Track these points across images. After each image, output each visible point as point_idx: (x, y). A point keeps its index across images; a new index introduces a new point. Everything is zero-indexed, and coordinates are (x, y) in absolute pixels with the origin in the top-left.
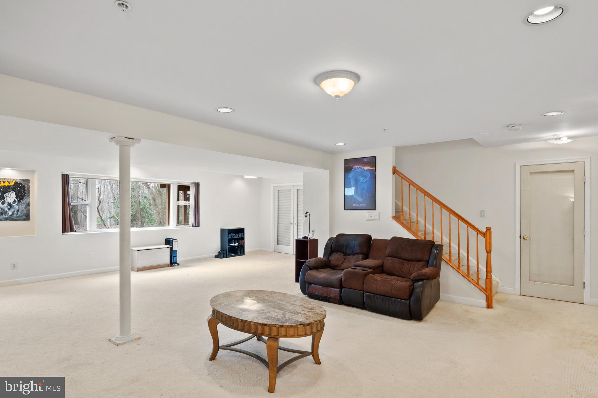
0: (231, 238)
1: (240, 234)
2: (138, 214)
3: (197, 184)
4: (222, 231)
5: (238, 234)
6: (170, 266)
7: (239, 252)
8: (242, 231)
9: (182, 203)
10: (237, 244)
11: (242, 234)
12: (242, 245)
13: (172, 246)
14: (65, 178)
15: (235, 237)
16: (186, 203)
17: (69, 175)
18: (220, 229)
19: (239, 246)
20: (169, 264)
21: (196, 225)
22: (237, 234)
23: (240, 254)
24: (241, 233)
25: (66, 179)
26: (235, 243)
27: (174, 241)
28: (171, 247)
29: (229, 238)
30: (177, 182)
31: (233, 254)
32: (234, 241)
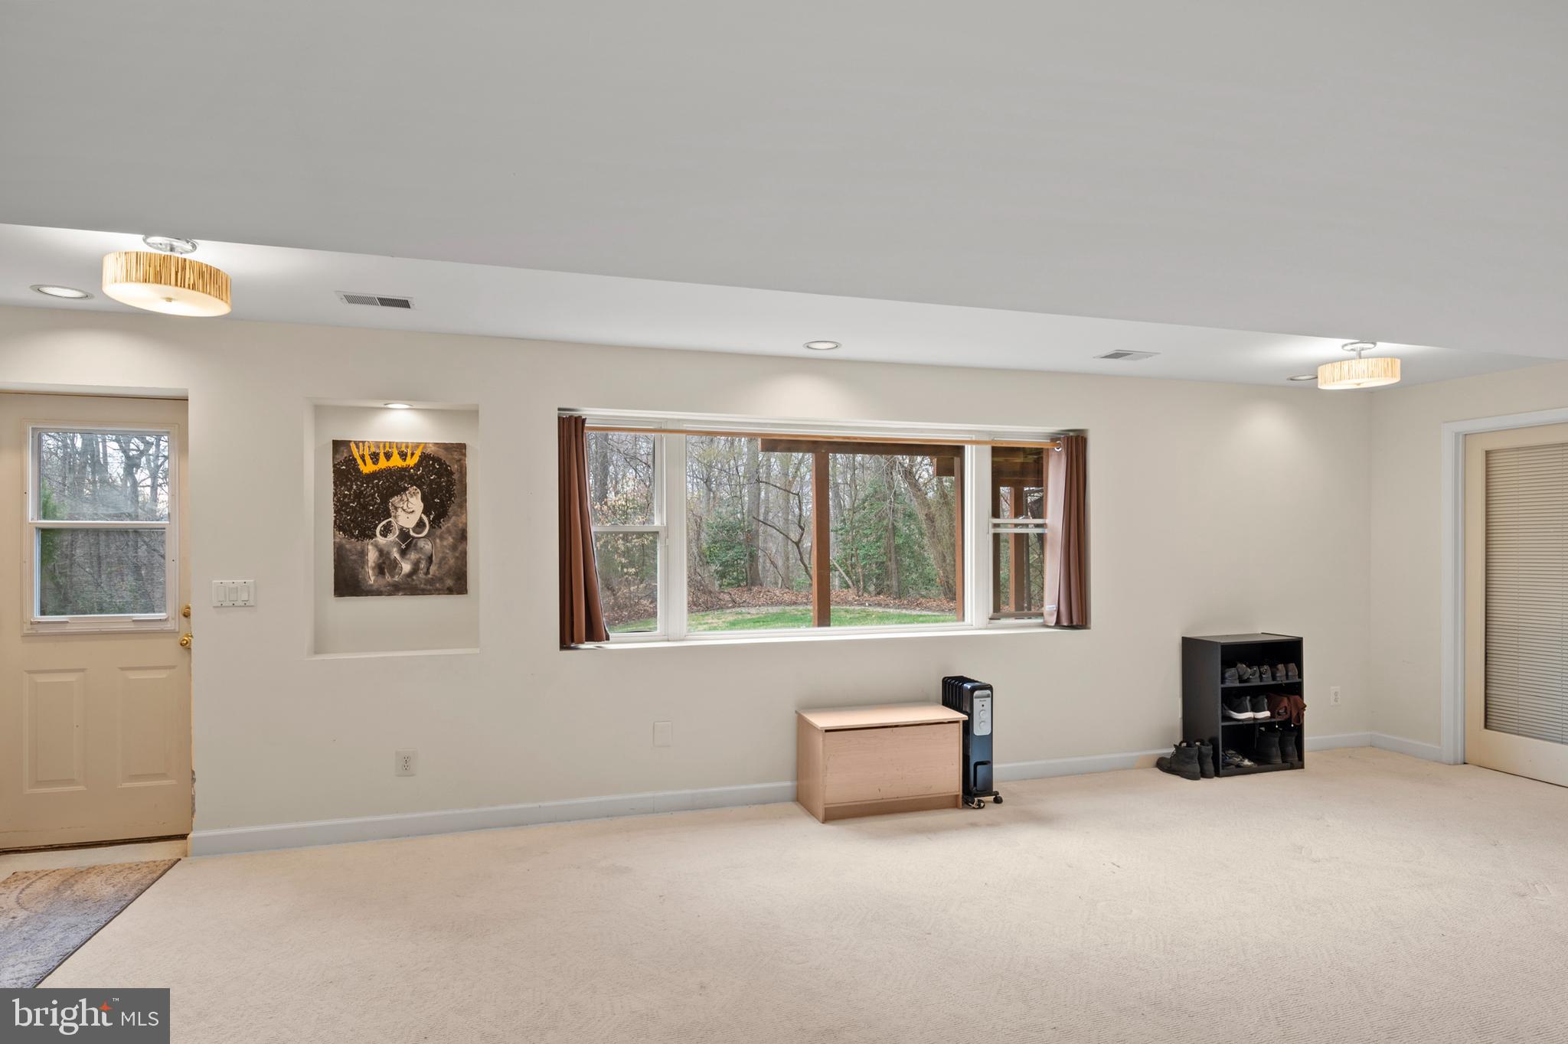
0: (1237, 684)
1: (1281, 667)
2: (890, 560)
3: (1077, 437)
4: (1191, 648)
5: (1273, 666)
6: (963, 808)
7: (1276, 751)
8: (1289, 651)
9: (1010, 524)
10: (1267, 714)
11: (1292, 666)
12: (1289, 721)
13: (970, 715)
14: (571, 429)
15: (1255, 682)
16: (1029, 525)
17: (584, 421)
18: (1179, 641)
19: (1274, 723)
20: (957, 796)
21: (1071, 619)
22: (1266, 667)
23: (1279, 761)
24: (1286, 663)
25: (576, 436)
26: (1255, 709)
27: (977, 693)
28: (964, 722)
29: (1228, 684)
30: (989, 433)
31: (1247, 762)
32: (1250, 701)
